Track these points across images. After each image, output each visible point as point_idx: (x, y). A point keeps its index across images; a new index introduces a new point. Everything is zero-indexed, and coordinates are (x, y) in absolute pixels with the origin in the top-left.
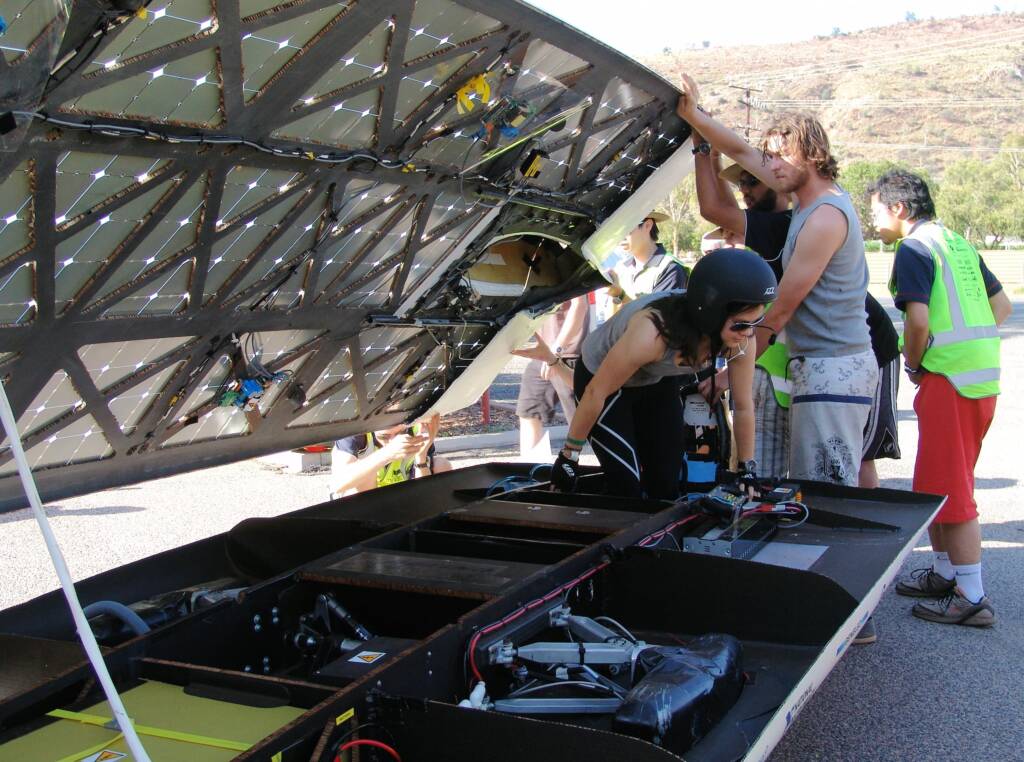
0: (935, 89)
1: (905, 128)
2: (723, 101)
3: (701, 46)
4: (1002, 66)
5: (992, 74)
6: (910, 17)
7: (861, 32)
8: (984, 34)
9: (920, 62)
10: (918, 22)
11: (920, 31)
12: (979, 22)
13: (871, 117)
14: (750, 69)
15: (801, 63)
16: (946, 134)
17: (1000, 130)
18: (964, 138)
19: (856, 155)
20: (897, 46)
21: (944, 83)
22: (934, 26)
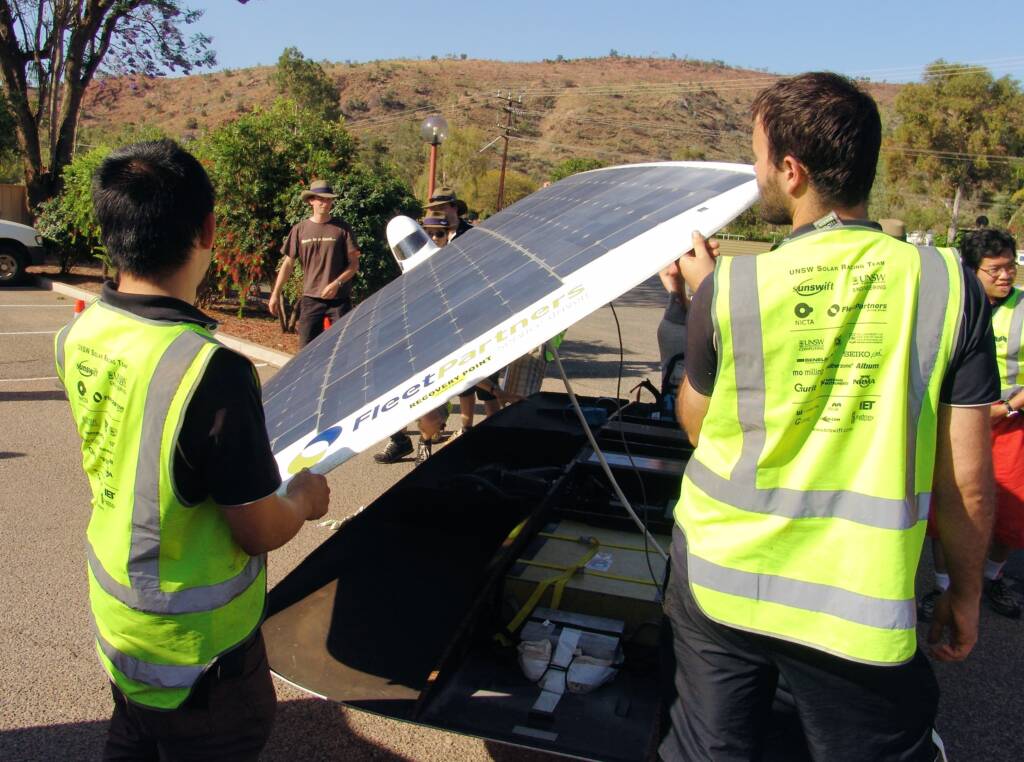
0: (627, 108)
1: (604, 135)
2: (473, 101)
3: (460, 58)
4: (675, 98)
5: (668, 102)
6: (613, 54)
7: (578, 60)
8: (665, 72)
9: (619, 88)
10: (619, 58)
11: (620, 65)
12: (662, 64)
13: (580, 124)
14: (496, 79)
15: (533, 78)
16: (633, 142)
17: (670, 144)
18: (645, 147)
19: (568, 151)
20: (603, 74)
21: (634, 105)
22: (630, 62)
